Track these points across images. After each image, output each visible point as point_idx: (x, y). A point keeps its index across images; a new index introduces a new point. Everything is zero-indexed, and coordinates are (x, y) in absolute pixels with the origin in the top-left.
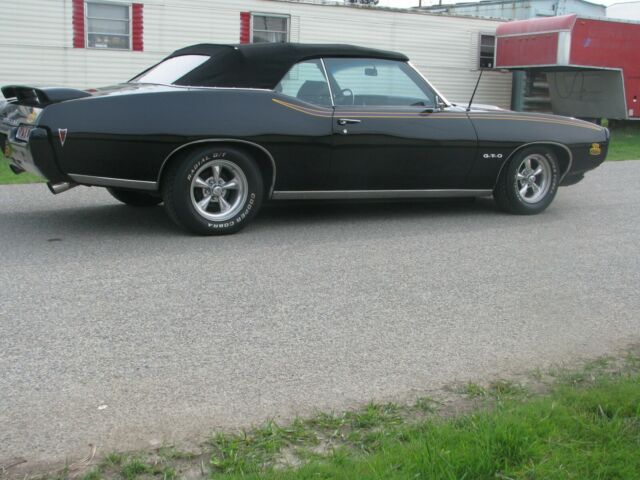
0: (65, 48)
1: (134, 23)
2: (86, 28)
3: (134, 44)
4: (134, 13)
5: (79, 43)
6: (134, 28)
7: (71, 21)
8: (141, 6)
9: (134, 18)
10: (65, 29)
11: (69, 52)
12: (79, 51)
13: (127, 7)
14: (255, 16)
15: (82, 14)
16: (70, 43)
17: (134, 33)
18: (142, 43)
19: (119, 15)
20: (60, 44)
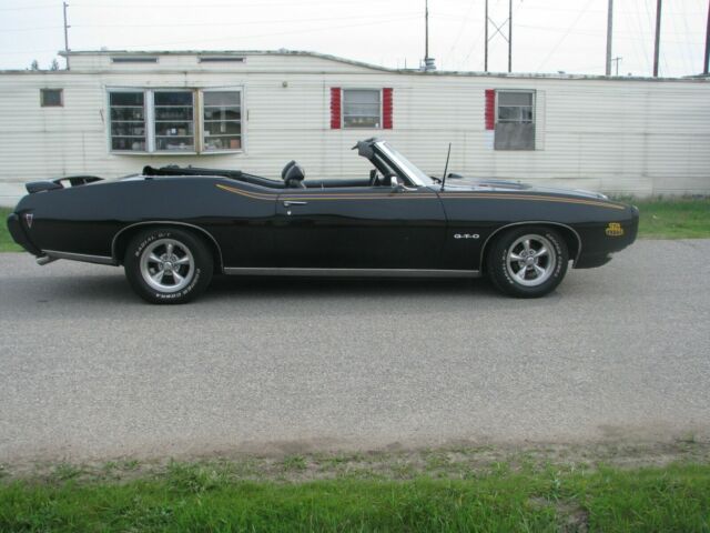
0: (324, 130)
1: (384, 105)
2: (342, 111)
3: (384, 123)
4: (384, 96)
5: (335, 124)
6: (384, 110)
7: (329, 106)
8: (391, 90)
9: (384, 101)
10: (324, 109)
11: (326, 133)
12: (336, 132)
13: (378, 91)
14: (500, 93)
15: (339, 100)
16: (328, 125)
17: (384, 114)
18: (391, 122)
19: (371, 99)
20: (320, 126)
